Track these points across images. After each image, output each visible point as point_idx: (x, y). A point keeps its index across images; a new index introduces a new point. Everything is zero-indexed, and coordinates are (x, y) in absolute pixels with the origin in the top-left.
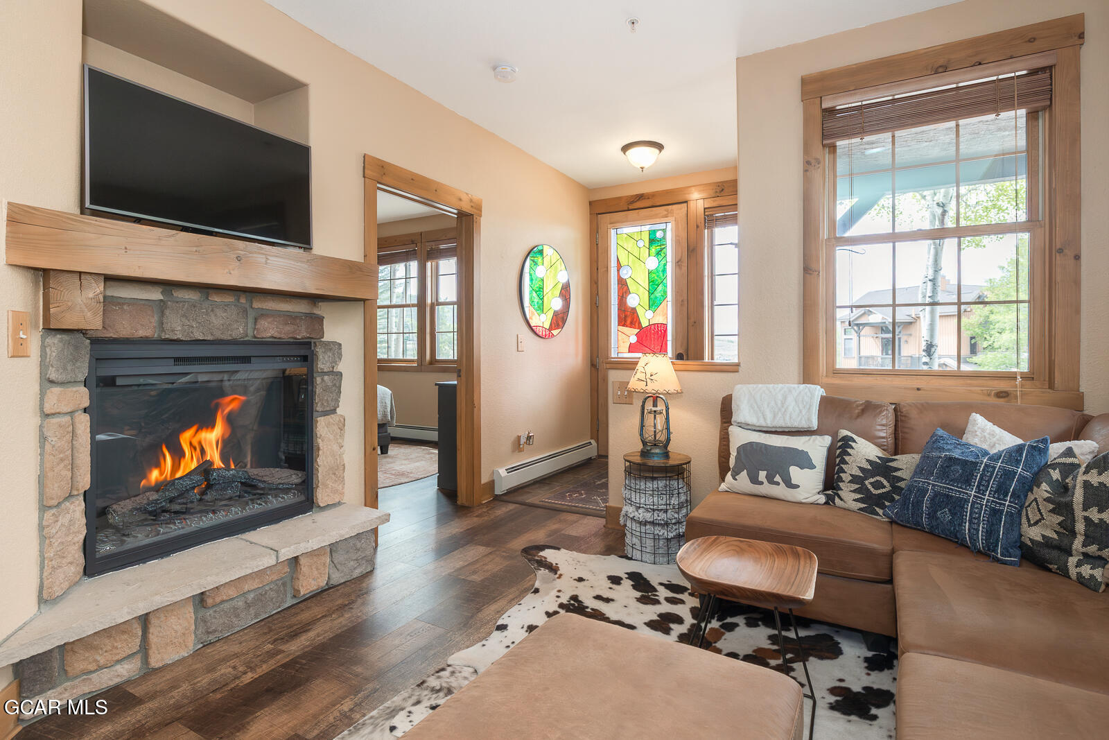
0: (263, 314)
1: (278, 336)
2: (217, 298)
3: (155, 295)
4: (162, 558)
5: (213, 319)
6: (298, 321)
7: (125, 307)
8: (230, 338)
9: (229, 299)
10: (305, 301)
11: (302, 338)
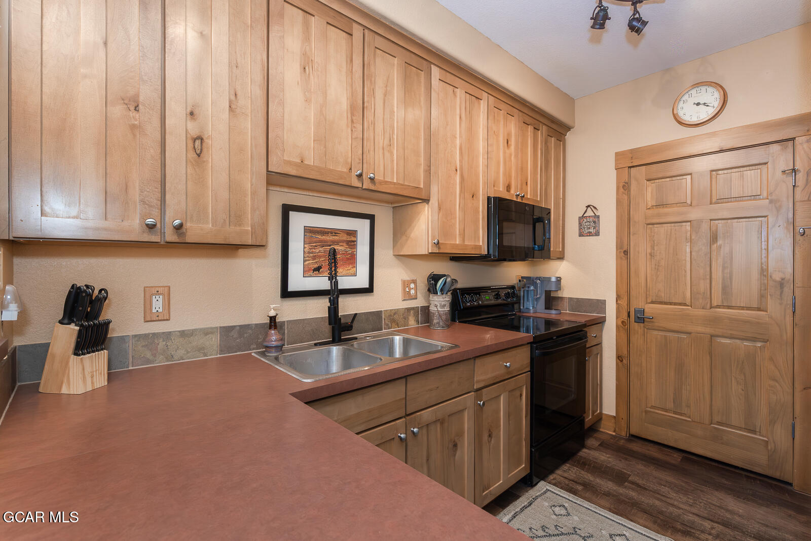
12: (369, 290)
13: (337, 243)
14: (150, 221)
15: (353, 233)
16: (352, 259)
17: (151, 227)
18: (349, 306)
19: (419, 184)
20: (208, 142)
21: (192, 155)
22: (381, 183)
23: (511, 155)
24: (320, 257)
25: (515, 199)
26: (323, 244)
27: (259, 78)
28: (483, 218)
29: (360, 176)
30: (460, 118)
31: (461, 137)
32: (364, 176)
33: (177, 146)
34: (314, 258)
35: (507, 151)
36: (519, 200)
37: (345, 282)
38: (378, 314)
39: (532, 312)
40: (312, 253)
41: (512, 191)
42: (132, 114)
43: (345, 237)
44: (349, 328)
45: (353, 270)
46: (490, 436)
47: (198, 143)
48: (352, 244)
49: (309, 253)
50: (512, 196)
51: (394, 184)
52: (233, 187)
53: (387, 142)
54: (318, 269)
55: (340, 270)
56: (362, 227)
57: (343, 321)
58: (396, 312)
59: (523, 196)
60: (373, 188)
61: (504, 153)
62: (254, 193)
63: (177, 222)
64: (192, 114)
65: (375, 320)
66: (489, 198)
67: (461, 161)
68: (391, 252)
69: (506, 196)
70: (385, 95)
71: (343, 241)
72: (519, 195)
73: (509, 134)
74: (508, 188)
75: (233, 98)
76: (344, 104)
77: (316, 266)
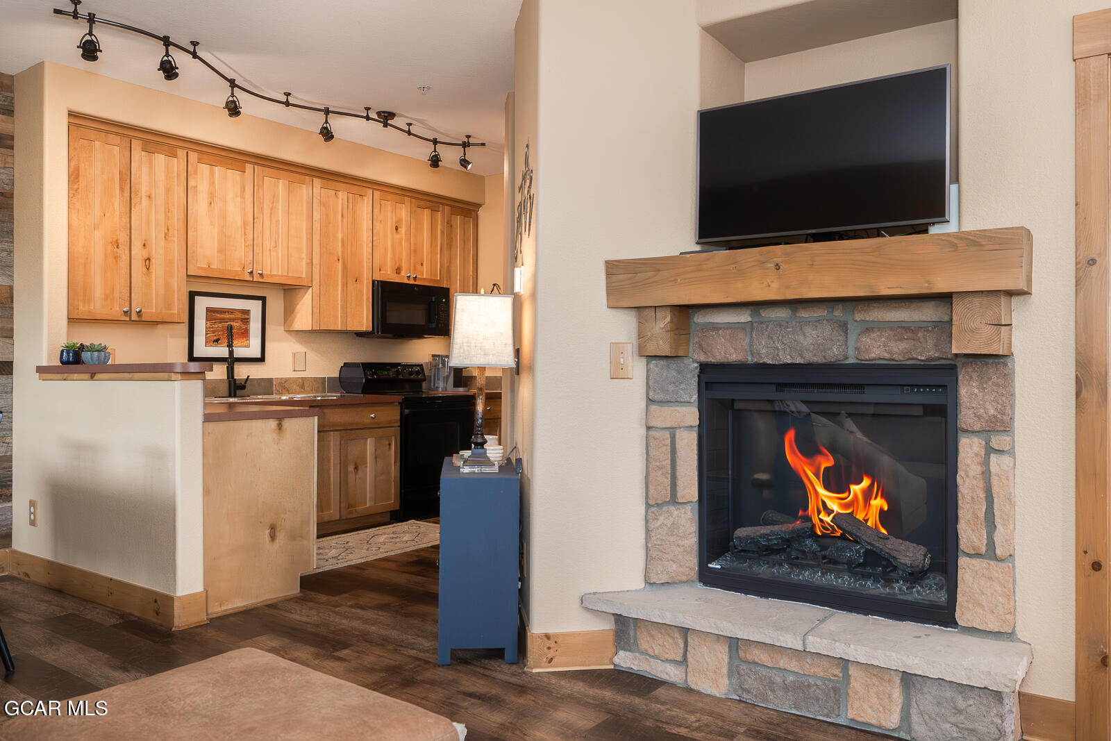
0: (868, 329)
1: (887, 356)
2: (804, 314)
3: (744, 317)
4: (761, 597)
5: (801, 339)
6: (920, 334)
7: (720, 332)
8: (824, 361)
9: (820, 312)
10: (932, 304)
11: (927, 360)
12: (261, 359)
13: (233, 320)
14: (125, 309)
15: (247, 312)
16: (245, 334)
17: (125, 312)
18: (242, 372)
19: (302, 273)
20: (153, 261)
21: (145, 269)
22: (268, 276)
23: (401, 239)
24: (219, 331)
25: (406, 281)
26: (222, 320)
27: (183, 217)
28: (368, 299)
29: (251, 272)
30: (342, 216)
31: (343, 232)
32: (254, 272)
33: (138, 266)
34: (214, 332)
35: (397, 237)
36: (412, 282)
37: (239, 352)
38: (270, 380)
39: (440, 389)
40: (212, 328)
41: (403, 273)
42: (116, 249)
43: (239, 315)
44: (243, 387)
45: (246, 343)
46: (356, 468)
47: (148, 261)
48: (246, 321)
49: (210, 328)
50: (402, 278)
51: (279, 276)
52: (167, 287)
53: (273, 244)
54: (217, 341)
55: (235, 342)
56: (254, 307)
57: (237, 382)
58: (287, 380)
59: (416, 278)
60: (262, 280)
61: (393, 239)
62: (179, 290)
63: (138, 310)
64: (144, 245)
65: (267, 385)
66: (373, 282)
67: (343, 252)
68: (282, 328)
69: (395, 279)
70: (272, 209)
71: (238, 319)
72: (409, 277)
73: (399, 221)
74: (398, 271)
75: (166, 231)
76: (239, 222)
77: (215, 338)
